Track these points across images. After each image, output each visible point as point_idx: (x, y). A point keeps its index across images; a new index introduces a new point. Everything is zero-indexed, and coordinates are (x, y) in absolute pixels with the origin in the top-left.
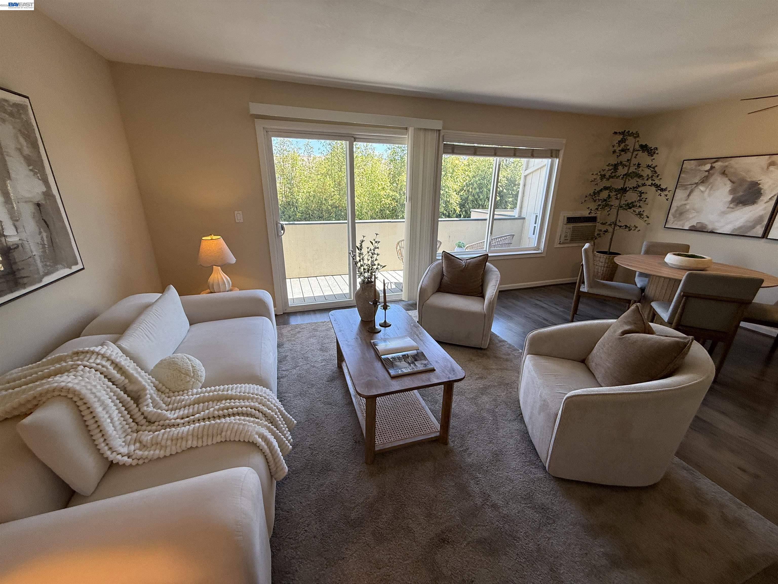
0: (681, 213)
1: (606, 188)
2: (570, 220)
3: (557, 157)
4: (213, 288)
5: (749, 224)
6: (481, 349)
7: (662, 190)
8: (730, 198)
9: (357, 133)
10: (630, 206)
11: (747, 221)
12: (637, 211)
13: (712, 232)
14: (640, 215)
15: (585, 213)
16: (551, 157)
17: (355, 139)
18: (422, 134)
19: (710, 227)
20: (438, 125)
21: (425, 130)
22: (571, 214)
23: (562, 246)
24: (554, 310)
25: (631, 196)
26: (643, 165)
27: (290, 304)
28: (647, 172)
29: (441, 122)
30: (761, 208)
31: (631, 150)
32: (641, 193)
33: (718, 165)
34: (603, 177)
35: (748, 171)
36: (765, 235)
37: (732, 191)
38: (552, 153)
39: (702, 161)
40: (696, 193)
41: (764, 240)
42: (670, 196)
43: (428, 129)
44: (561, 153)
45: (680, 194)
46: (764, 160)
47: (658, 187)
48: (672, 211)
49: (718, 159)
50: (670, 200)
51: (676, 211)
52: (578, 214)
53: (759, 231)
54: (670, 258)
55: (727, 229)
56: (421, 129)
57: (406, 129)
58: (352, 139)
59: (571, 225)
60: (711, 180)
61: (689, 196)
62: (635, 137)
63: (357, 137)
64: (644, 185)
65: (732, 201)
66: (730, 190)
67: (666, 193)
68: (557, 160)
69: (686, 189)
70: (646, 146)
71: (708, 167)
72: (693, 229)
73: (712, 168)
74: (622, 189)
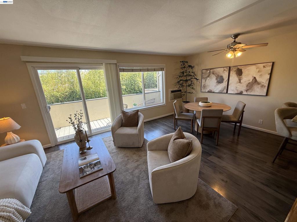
0: (205, 87)
1: (181, 80)
2: (172, 92)
3: (163, 70)
4: (7, 142)
5: (222, 89)
6: (139, 147)
7: (198, 80)
8: (216, 81)
9: (80, 66)
10: (189, 86)
11: (222, 88)
12: (192, 87)
13: (214, 92)
14: (193, 88)
15: (177, 89)
16: (161, 70)
17: (80, 69)
18: (109, 65)
19: (213, 91)
20: (115, 61)
21: (110, 64)
22: (172, 90)
23: (171, 101)
24: (170, 125)
25: (189, 82)
26: (191, 72)
27: (59, 140)
28: (192, 74)
29: (116, 60)
30: (224, 84)
31: (186, 67)
32: (192, 81)
33: (211, 71)
34: (180, 76)
35: (219, 73)
36: (227, 92)
37: (217, 79)
38: (161, 69)
39: (207, 70)
40: (207, 80)
41: (227, 94)
42: (200, 82)
43: (111, 64)
44: (165, 69)
45: (203, 81)
46: (222, 69)
47: (196, 79)
48: (202, 86)
49: (211, 69)
50: (201, 83)
51: (203, 86)
52: (175, 89)
53: (225, 91)
54: (200, 104)
55: (217, 91)
56: (108, 64)
57: (102, 64)
58: (78, 69)
59: (173, 94)
60: (210, 76)
61: (206, 81)
62: (187, 63)
63: (81, 68)
64: (192, 78)
65: (217, 82)
66: (216, 79)
67: (199, 80)
68: (164, 72)
69: (204, 79)
70: (190, 66)
71: (209, 72)
72: (209, 92)
73: (210, 72)
74: (186, 80)
